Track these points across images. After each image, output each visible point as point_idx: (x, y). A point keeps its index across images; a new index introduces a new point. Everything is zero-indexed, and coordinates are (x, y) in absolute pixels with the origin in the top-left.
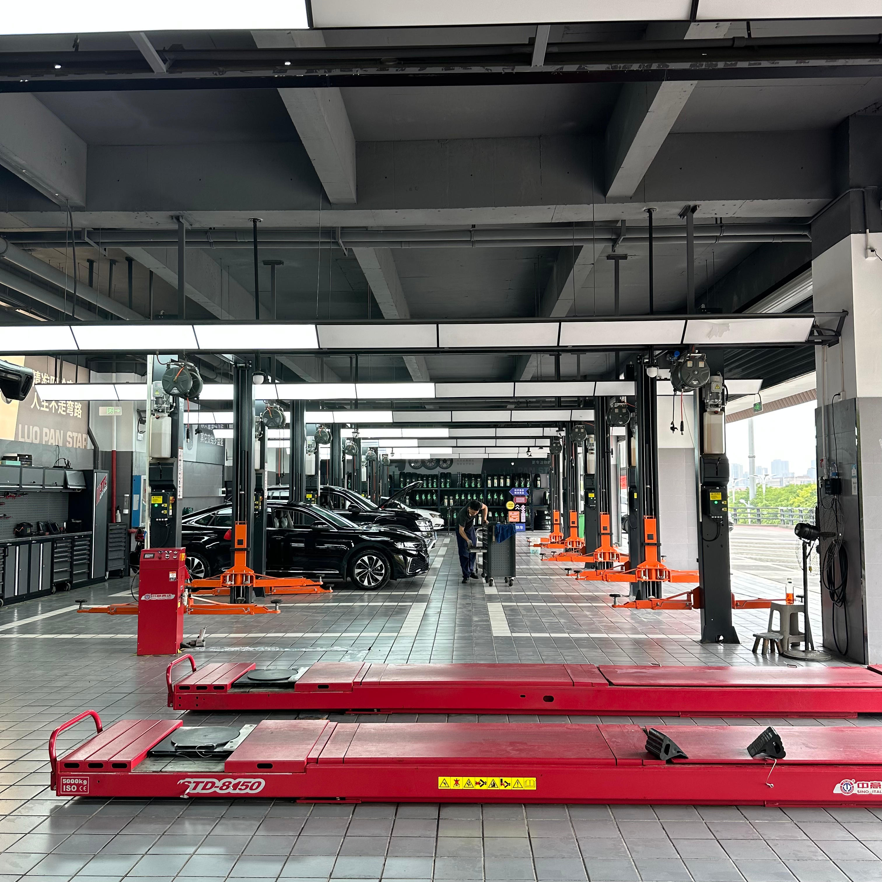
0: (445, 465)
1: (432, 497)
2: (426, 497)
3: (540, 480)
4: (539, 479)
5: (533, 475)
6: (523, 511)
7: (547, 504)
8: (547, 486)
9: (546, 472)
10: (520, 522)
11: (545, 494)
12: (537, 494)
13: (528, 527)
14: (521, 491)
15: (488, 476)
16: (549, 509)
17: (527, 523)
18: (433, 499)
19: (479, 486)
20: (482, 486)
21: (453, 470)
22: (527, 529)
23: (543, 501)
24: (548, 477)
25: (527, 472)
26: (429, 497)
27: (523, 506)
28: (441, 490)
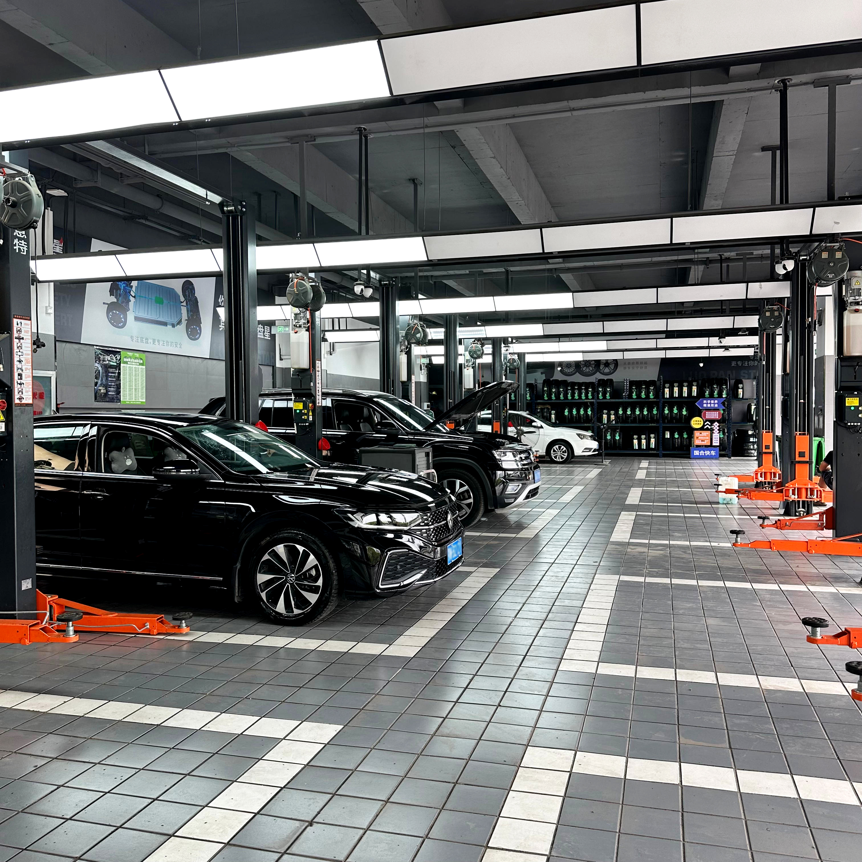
0: (607, 370)
1: (586, 411)
2: (578, 411)
3: (743, 388)
4: (740, 386)
5: (733, 382)
6: (716, 431)
7: (752, 421)
8: (753, 396)
9: (752, 376)
10: (711, 445)
11: (749, 406)
12: (737, 408)
13: (723, 453)
14: (714, 403)
15: (665, 382)
16: (755, 427)
17: (722, 447)
18: (587, 415)
19: (651, 396)
20: (656, 396)
21: (617, 377)
22: (721, 456)
23: (747, 416)
24: (754, 383)
25: (724, 377)
26: (582, 412)
27: (716, 424)
28: (598, 402)
